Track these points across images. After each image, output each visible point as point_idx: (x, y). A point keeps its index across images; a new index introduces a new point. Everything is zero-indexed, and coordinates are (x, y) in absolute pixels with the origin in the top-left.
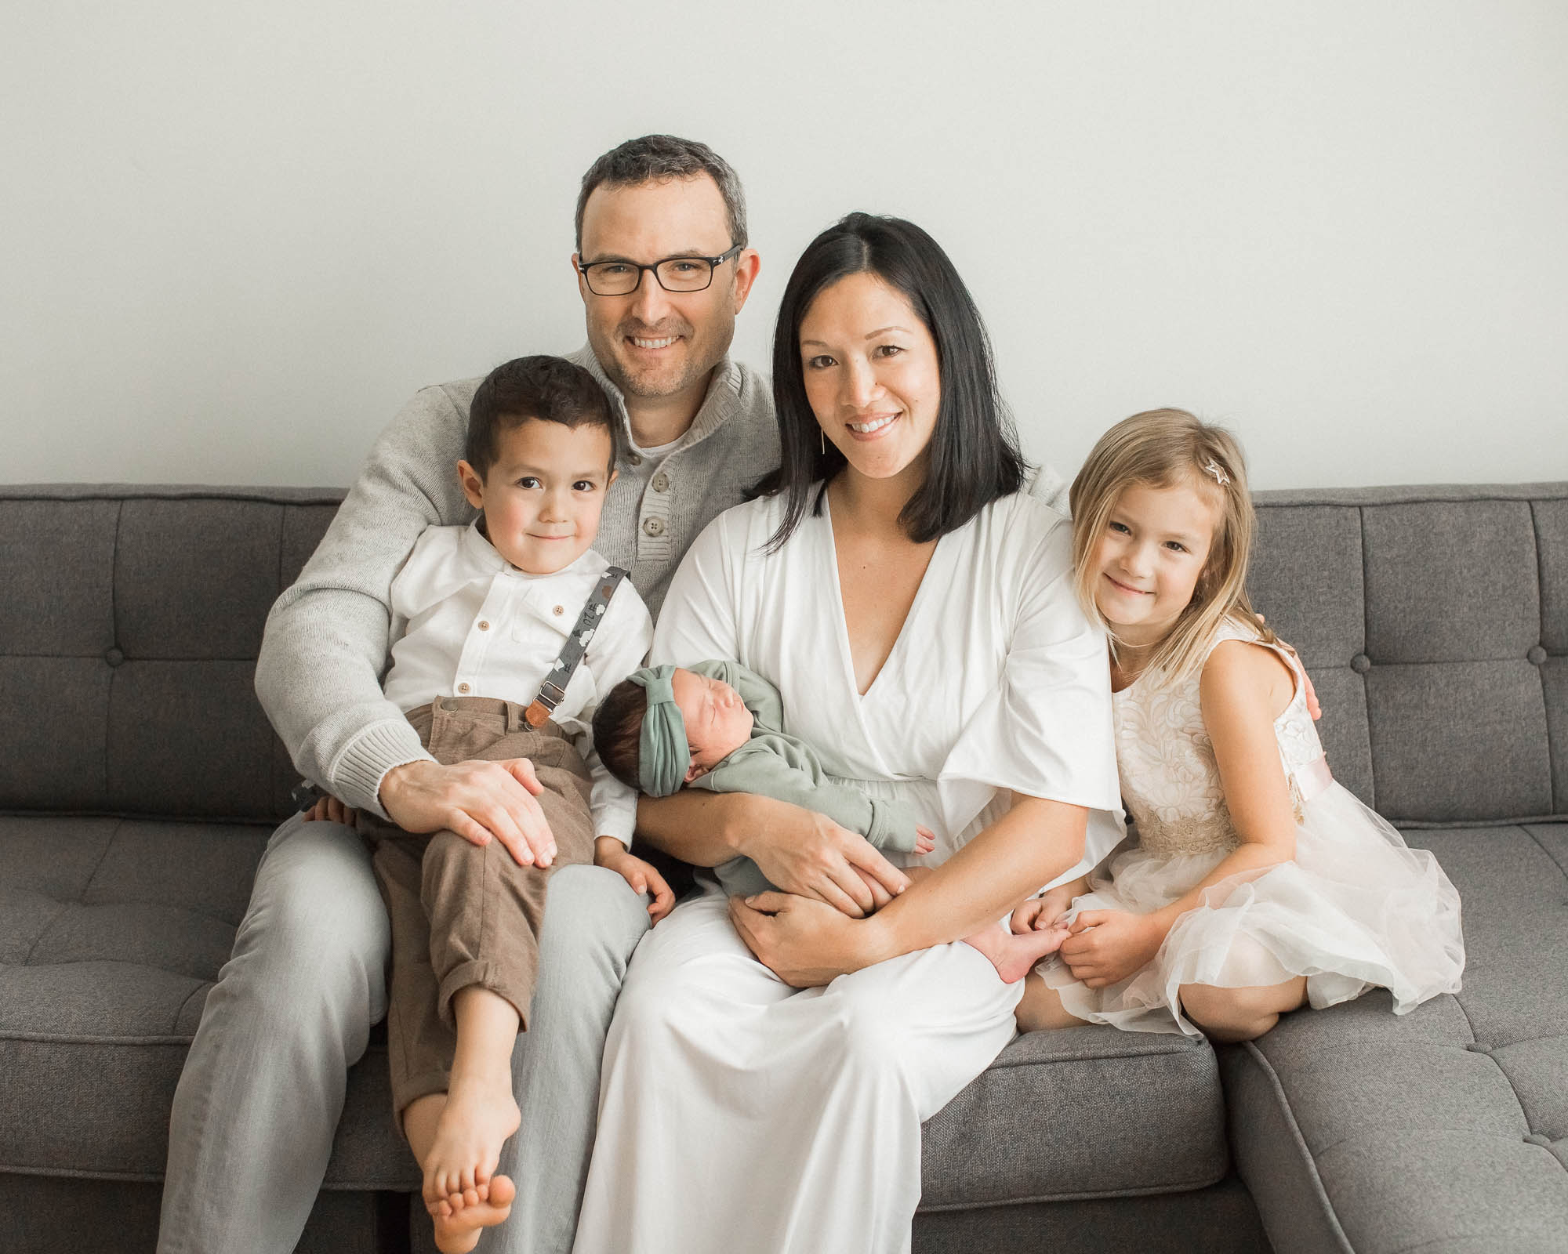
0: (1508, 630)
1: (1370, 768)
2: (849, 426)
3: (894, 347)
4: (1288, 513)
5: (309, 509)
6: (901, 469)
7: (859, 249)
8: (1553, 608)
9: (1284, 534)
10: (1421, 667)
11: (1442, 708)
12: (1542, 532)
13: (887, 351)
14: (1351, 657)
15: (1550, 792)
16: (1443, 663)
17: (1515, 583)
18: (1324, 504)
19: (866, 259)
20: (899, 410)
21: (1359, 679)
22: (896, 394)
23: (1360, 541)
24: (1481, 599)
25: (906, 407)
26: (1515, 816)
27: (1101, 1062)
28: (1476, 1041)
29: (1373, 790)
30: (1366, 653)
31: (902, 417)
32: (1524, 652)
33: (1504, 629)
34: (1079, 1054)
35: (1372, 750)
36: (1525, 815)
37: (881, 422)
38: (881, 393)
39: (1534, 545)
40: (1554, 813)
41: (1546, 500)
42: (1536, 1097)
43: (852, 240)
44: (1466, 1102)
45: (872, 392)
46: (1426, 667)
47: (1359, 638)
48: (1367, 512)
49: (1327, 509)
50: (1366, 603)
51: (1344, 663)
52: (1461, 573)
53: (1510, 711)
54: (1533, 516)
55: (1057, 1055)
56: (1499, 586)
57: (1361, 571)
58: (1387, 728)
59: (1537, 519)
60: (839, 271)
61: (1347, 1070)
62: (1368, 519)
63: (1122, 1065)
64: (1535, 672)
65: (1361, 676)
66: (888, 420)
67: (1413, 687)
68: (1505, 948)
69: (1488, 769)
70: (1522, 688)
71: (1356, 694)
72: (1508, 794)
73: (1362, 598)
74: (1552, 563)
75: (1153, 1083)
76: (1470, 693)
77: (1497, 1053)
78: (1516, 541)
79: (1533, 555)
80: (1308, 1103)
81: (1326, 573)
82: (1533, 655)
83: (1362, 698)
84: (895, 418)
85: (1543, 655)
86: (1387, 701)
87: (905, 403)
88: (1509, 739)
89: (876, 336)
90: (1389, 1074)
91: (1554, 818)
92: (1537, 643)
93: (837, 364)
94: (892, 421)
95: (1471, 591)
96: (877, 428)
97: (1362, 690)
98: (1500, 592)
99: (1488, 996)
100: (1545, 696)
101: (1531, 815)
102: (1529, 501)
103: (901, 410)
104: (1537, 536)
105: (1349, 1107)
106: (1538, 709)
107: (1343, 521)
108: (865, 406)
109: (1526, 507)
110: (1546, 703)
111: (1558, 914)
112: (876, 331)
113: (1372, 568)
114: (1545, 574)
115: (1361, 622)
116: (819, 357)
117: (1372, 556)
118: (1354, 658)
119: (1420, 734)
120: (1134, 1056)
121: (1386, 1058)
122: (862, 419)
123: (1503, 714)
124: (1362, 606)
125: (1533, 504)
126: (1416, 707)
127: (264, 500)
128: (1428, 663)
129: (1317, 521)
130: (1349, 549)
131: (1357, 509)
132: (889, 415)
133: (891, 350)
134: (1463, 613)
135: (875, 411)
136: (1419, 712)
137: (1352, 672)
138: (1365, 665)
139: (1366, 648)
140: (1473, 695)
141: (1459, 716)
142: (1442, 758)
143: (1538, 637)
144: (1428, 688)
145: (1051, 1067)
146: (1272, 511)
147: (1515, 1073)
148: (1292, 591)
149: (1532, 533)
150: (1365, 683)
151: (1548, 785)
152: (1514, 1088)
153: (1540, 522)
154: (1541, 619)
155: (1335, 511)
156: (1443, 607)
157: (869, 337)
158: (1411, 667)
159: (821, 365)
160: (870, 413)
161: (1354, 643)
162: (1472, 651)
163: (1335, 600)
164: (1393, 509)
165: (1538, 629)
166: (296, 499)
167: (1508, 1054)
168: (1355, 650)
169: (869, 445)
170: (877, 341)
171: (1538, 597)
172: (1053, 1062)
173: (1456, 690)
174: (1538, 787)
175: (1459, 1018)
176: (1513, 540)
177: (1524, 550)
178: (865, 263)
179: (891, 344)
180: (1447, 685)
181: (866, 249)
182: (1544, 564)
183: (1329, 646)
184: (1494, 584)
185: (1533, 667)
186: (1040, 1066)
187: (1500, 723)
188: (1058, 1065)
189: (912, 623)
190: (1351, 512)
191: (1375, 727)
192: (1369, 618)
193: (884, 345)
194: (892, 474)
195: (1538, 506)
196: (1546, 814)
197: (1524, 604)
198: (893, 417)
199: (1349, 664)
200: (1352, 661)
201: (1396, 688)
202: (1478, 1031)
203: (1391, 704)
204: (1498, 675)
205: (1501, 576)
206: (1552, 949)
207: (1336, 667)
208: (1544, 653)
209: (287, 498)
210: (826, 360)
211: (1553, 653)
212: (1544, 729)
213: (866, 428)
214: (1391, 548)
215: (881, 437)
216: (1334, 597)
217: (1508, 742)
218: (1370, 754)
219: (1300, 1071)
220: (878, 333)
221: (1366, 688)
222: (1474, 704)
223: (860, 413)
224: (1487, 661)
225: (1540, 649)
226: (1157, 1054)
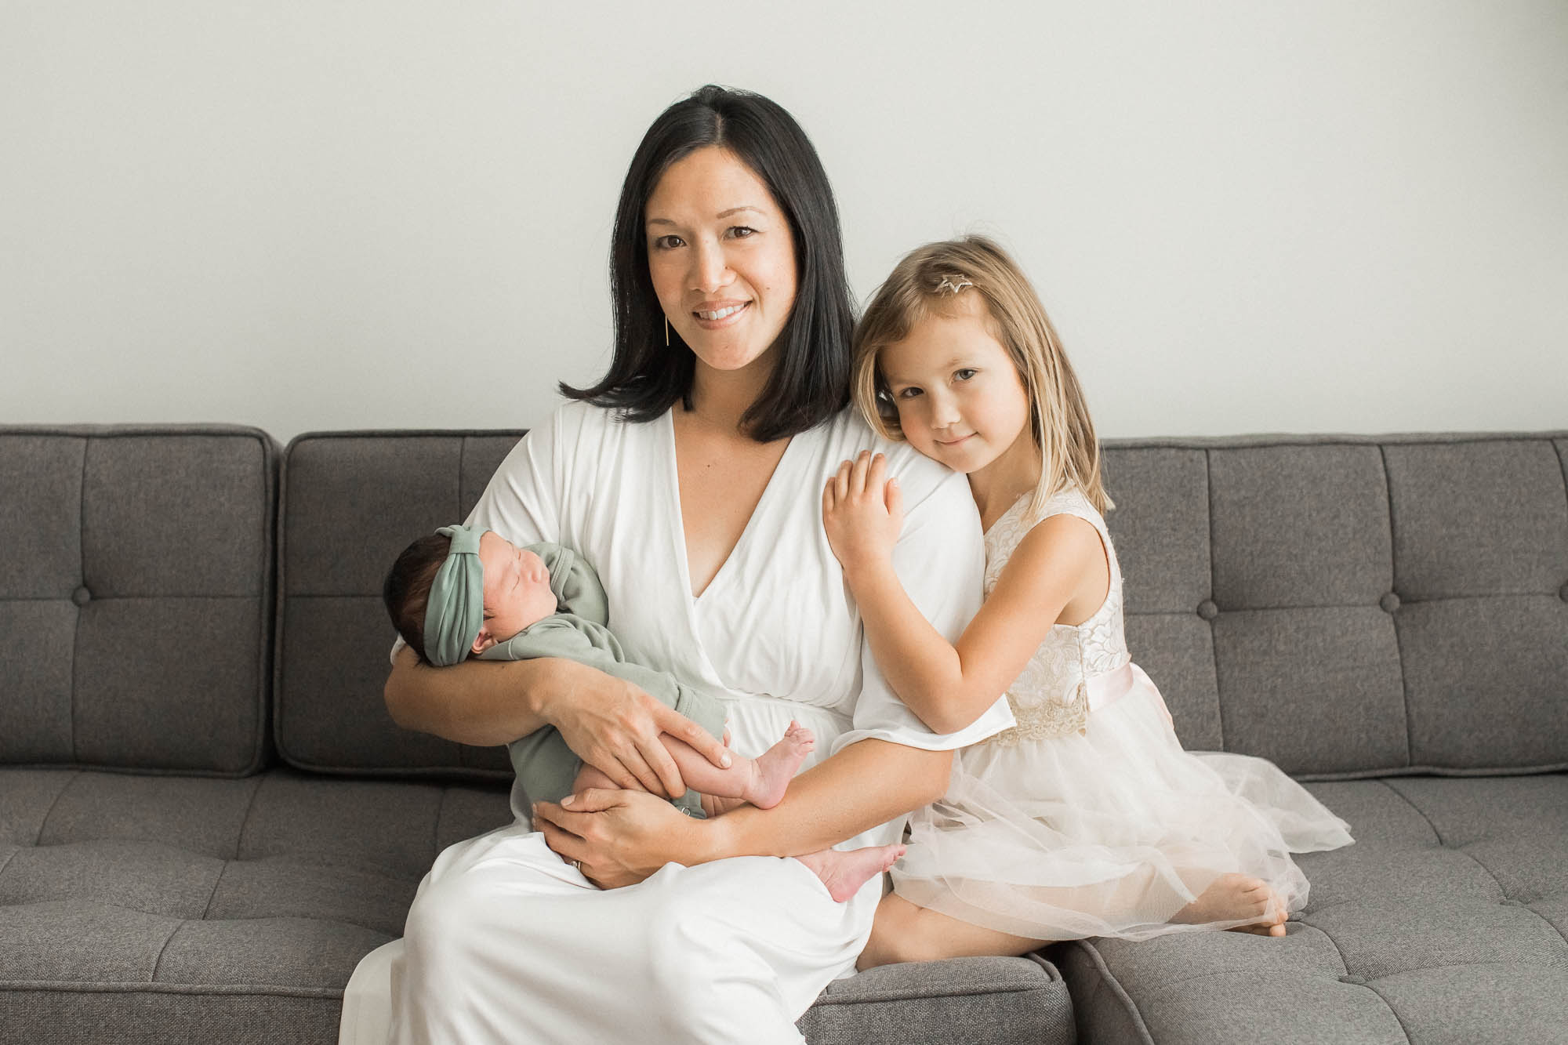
0: (1359, 574)
1: (1218, 715)
2: (696, 315)
3: (746, 228)
4: (1132, 454)
5: (113, 441)
6: (749, 361)
7: (712, 121)
8: (1406, 552)
9: (1128, 476)
10: (1269, 612)
11: (1291, 654)
12: (1394, 475)
13: (739, 232)
14: (1197, 604)
15: (1406, 740)
16: (1293, 607)
17: (1366, 526)
18: (1170, 446)
19: (720, 132)
20: (748, 298)
21: (1206, 626)
22: (747, 279)
23: (1205, 483)
24: (1331, 543)
25: (755, 295)
26: (1371, 768)
27: (944, 1000)
28: (1349, 974)
29: (1221, 739)
30: (1213, 599)
31: (752, 306)
32: (1376, 598)
33: (1354, 574)
34: (923, 991)
35: (1220, 698)
36: (1380, 767)
37: (730, 310)
38: (731, 277)
39: (1386, 487)
40: (1411, 765)
41: (1395, 444)
42: (1422, 1026)
43: (706, 112)
44: (1347, 1030)
45: (722, 276)
46: (1277, 612)
47: (1205, 582)
48: (1214, 454)
49: (1173, 452)
50: (1212, 546)
51: (1190, 609)
52: (1310, 516)
53: (1363, 658)
54: (1384, 461)
55: (900, 992)
56: (1349, 530)
57: (1207, 514)
58: (1236, 674)
59: (1388, 462)
60: (691, 144)
61: (1214, 999)
62: (1215, 460)
63: (968, 1002)
64: (1388, 620)
65: (1208, 623)
66: (738, 308)
67: (1262, 633)
68: (1371, 883)
69: (1340, 717)
70: (1374, 634)
71: (1203, 640)
72: (1362, 743)
73: (1207, 539)
74: (1404, 507)
75: (1001, 1023)
76: (1321, 639)
77: (1374, 983)
78: (1367, 484)
79: (1384, 499)
80: (1173, 1033)
81: (1170, 515)
82: (1386, 602)
83: (1209, 644)
84: (745, 306)
85: (1395, 602)
86: (1235, 647)
87: (756, 291)
88: (1362, 686)
89: (729, 215)
90: (1260, 1002)
91: (1411, 770)
92: (1389, 589)
93: (685, 244)
94: (741, 309)
95: (1321, 534)
96: (725, 316)
97: (1209, 636)
98: (1351, 536)
99: (1358, 927)
100: (1399, 642)
101: (1387, 767)
102: (1380, 446)
103: (751, 299)
104: (1388, 480)
105: (1219, 1034)
106: (1391, 655)
107: (1189, 464)
108: (714, 291)
109: (1376, 451)
110: (1401, 650)
111: (1427, 853)
112: (728, 211)
113: (1218, 511)
114: (1398, 517)
115: (1207, 567)
116: (665, 237)
117: (1220, 498)
118: (1201, 604)
119: (1270, 681)
120: (981, 994)
121: (1256, 987)
122: (710, 306)
123: (1355, 660)
124: (1208, 549)
125: (1384, 448)
126: (1265, 653)
127: (65, 435)
128: (1277, 608)
129: (1162, 463)
130: (1194, 492)
131: (1204, 452)
132: (739, 303)
133: (744, 231)
134: (1313, 556)
135: (726, 297)
136: (1267, 658)
137: (1198, 618)
138: (1211, 612)
139: (1213, 595)
140: (1324, 640)
141: (1310, 663)
142: (1293, 706)
143: (1391, 584)
144: (1277, 635)
145: (890, 1005)
146: (1114, 453)
147: (1396, 1001)
148: (1134, 533)
149: (1383, 476)
150: (1213, 630)
151: (1404, 733)
152: (1396, 1015)
153: (1392, 465)
154: (1394, 564)
155: (1181, 454)
156: (1291, 550)
157: (721, 216)
158: (1260, 613)
159: (668, 246)
160: (719, 300)
161: (1200, 587)
162: (1323, 597)
163: (1178, 542)
164: (1240, 453)
165: (1390, 575)
166: (98, 431)
167: (1386, 985)
168: (1201, 595)
169: (716, 334)
170: (730, 221)
171: (1390, 541)
172: (893, 1000)
173: (1307, 636)
174: (1393, 735)
175: (1329, 950)
176: (1363, 483)
177: (1375, 494)
178: (719, 136)
179: (745, 225)
180: (1298, 630)
181: (719, 121)
182: (1395, 506)
183: (1173, 589)
184: (1343, 526)
185: (1386, 614)
186: (879, 1005)
187: (1353, 669)
188: (898, 1004)
189: (756, 524)
190: (1196, 455)
191: (1223, 673)
192: (1216, 560)
193: (737, 225)
194: (740, 366)
195: (1389, 450)
196: (1403, 765)
197: (1376, 548)
198: (743, 305)
199: (1196, 610)
200: (1198, 607)
201: (1245, 635)
202: (1351, 964)
203: (1239, 650)
204: (1349, 622)
205: (1351, 519)
206: (1421, 885)
207: (1181, 613)
208: (1397, 600)
209: (90, 431)
210: (673, 241)
211: (1407, 600)
212: (1398, 675)
213: (714, 315)
214: (1238, 491)
215: (729, 326)
216: (1178, 539)
217: (1361, 689)
218: (1218, 701)
219: (1161, 1000)
220: (731, 212)
221: (1213, 634)
222: (1325, 649)
223: (708, 298)
224: (1338, 606)
225: (1393, 596)
226: (1007, 991)
